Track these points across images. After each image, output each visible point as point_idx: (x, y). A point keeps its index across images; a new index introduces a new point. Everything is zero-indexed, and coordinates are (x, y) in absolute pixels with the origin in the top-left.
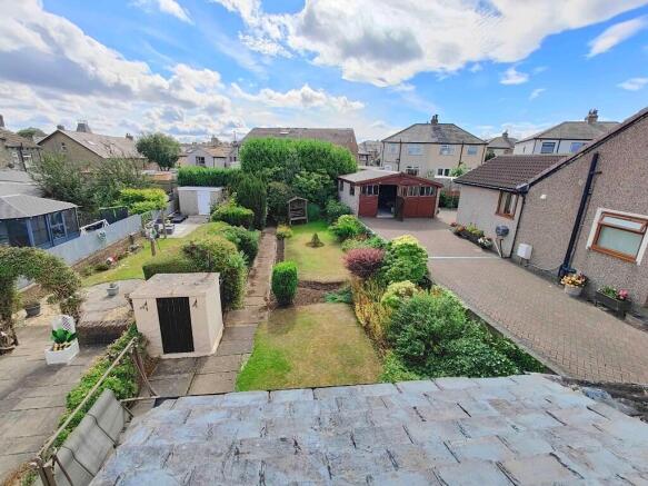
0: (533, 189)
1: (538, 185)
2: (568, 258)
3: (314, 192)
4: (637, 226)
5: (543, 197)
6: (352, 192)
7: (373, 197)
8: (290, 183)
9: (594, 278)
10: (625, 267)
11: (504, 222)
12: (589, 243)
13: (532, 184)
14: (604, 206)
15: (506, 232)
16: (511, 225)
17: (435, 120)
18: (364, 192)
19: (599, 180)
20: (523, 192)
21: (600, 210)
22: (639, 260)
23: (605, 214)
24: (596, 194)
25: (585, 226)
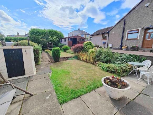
0: (110, 32)
1: (111, 31)
2: (122, 43)
3: (54, 42)
4: (137, 31)
5: (113, 32)
6: (65, 41)
7: (71, 42)
8: (47, 39)
9: (128, 46)
10: (135, 41)
11: (104, 41)
12: (126, 39)
13: (110, 31)
14: (128, 30)
15: (105, 43)
16: (106, 41)
17: (79, 29)
18: (69, 40)
19: (126, 24)
20: (108, 33)
21: (127, 31)
22: (138, 38)
23: (128, 31)
24: (126, 28)
25: (124, 35)
